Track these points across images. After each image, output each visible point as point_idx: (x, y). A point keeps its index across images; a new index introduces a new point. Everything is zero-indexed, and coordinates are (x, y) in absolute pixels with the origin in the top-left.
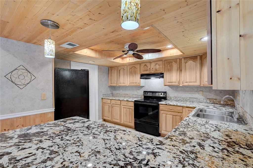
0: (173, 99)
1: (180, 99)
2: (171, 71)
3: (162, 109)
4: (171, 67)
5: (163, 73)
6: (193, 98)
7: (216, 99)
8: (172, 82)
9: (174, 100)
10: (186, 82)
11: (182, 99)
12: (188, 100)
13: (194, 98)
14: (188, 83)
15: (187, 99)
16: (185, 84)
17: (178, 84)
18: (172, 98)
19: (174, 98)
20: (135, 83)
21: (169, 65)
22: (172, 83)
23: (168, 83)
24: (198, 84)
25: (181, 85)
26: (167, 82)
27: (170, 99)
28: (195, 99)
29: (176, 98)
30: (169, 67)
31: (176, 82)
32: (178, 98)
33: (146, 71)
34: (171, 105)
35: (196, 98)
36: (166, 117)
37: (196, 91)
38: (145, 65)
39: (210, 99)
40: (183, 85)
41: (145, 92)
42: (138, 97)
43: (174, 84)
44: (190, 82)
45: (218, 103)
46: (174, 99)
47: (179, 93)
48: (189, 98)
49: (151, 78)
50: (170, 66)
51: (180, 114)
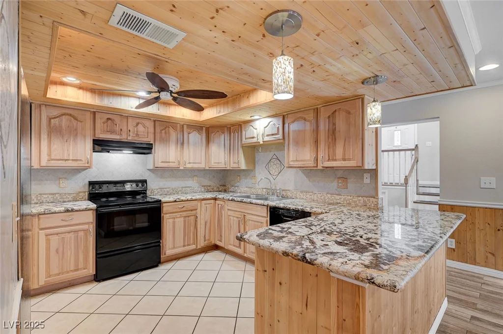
0: (156, 192)
1: (168, 192)
2: (168, 142)
3: (167, 210)
4: (167, 135)
5: (151, 143)
6: (186, 187)
7: (210, 186)
8: (169, 162)
9: (160, 194)
10: (190, 163)
11: (171, 191)
12: (180, 191)
13: (188, 187)
14: (192, 165)
15: (179, 189)
16: (188, 166)
17: (179, 166)
18: (155, 190)
19: (158, 190)
20: (73, 160)
21: (163, 131)
22: (168, 164)
23: (163, 164)
24: (202, 166)
25: (181, 168)
26: (160, 161)
27: (151, 193)
28: (188, 189)
29: (161, 191)
30: (163, 135)
31: (174, 162)
32: (165, 190)
33: (112, 132)
34: (182, 201)
35: (190, 187)
36: (174, 223)
37: (190, 177)
38: (109, 119)
39: (204, 186)
40: (185, 167)
41: (92, 184)
42: (62, 200)
43: (171, 165)
44: (194, 163)
45: (211, 190)
46: (158, 193)
47: (166, 181)
48: (182, 187)
49: (124, 152)
50: (165, 133)
51: (194, 212)
